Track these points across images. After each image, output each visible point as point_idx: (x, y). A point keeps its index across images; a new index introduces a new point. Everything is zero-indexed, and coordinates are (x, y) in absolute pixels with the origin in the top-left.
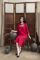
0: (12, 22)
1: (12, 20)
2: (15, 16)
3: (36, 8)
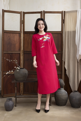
0: (17, 49)
1: (17, 45)
2: (24, 38)
3: (64, 23)
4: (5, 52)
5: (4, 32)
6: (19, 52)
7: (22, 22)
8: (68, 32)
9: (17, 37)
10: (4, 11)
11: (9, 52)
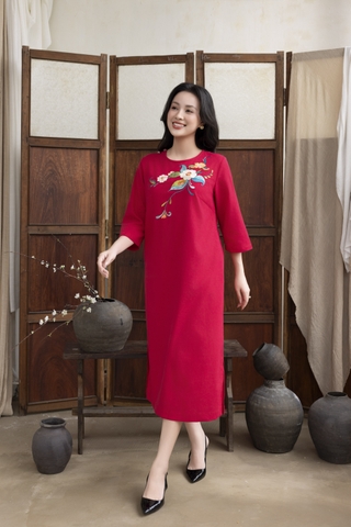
0: (85, 213)
1: (86, 199)
2: (114, 167)
3: (286, 103)
4: (33, 230)
5: (31, 143)
6: (91, 230)
7: (108, 101)
8: (305, 142)
9: (83, 164)
10: (29, 55)
11: (52, 230)
